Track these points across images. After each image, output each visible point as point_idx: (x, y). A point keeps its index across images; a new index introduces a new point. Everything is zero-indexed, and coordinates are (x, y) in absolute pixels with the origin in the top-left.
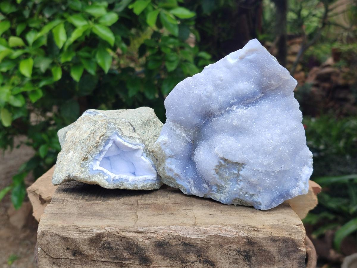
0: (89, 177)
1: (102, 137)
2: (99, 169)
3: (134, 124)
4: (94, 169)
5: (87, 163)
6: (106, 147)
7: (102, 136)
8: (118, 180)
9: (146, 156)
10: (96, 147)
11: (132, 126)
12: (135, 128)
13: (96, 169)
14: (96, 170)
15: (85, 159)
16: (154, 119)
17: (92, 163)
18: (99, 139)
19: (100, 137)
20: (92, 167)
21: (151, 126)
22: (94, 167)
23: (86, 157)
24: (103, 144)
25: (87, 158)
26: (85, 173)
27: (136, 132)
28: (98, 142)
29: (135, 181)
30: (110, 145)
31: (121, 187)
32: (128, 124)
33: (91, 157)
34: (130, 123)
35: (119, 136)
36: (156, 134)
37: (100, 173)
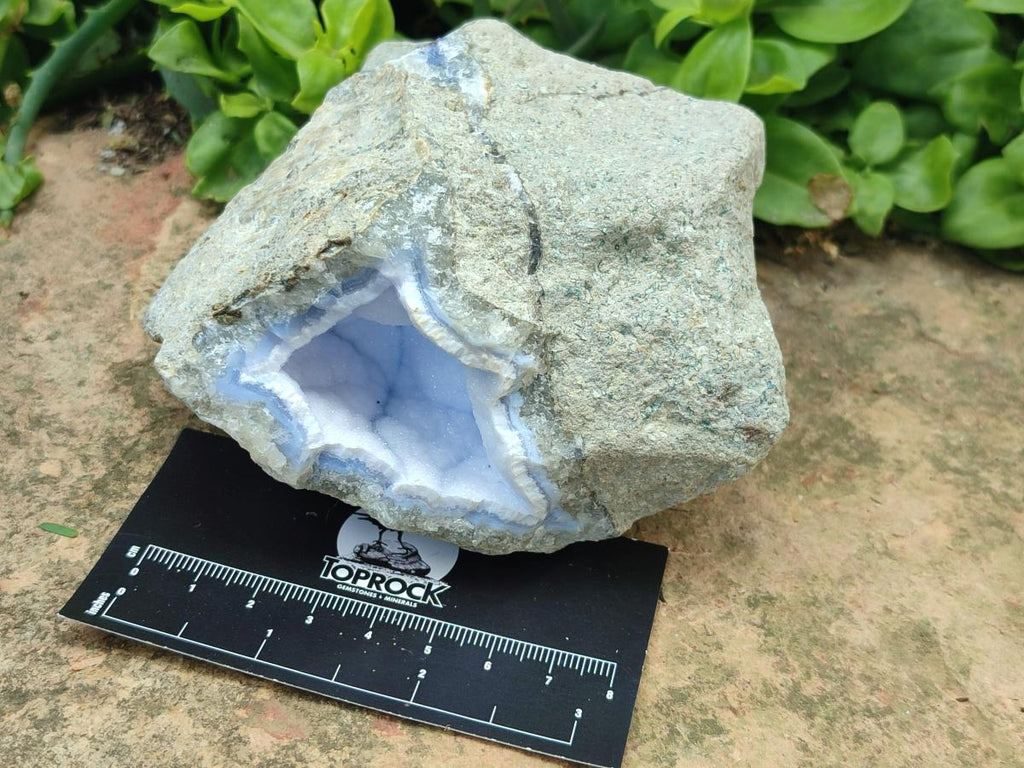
0: (207, 406)
1: (335, 250)
2: (268, 386)
3: (559, 224)
4: (245, 378)
5: (226, 335)
6: (345, 298)
7: (340, 244)
8: (343, 465)
9: (522, 415)
10: (290, 286)
11: (535, 234)
12: (548, 251)
13: (253, 380)
14: (248, 386)
15: (227, 315)
16: (689, 228)
17: (248, 346)
18: (318, 256)
19: (331, 244)
20: (242, 364)
21: (645, 259)
22: (251, 369)
23: (234, 308)
24: (332, 280)
25: (237, 315)
26: (194, 381)
27: (539, 272)
28: (307, 268)
29: (420, 498)
30: (364, 296)
31: (345, 495)
32: (521, 216)
33: (258, 317)
34: (531, 213)
35: (421, 278)
36: (631, 321)
37: (263, 405)
